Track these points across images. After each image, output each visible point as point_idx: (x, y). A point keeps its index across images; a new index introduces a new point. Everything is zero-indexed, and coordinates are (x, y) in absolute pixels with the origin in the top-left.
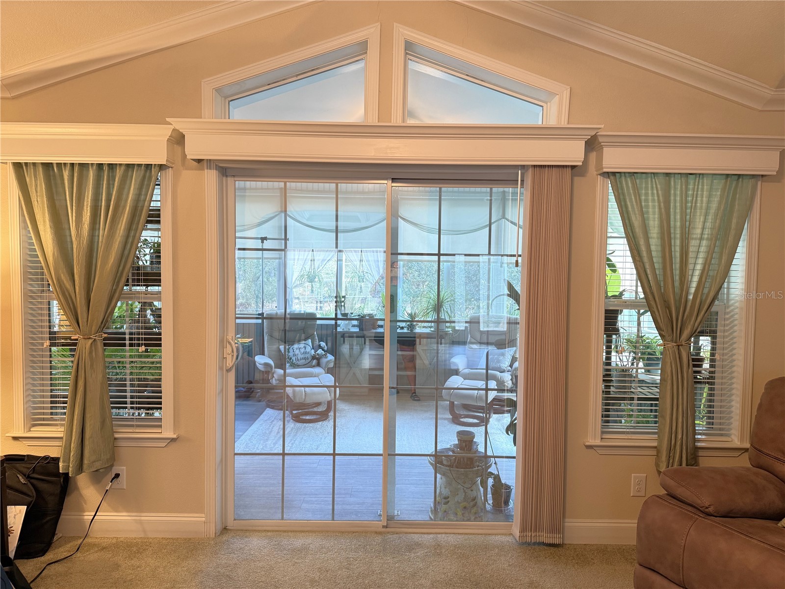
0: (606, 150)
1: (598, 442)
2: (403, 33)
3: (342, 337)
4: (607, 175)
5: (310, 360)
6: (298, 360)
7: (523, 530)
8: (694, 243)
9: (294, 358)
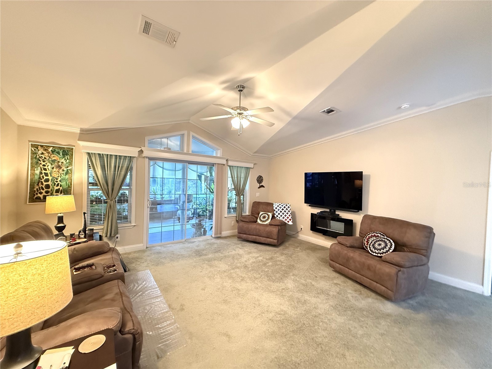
0: (229, 161)
1: (227, 216)
2: (192, 134)
4: (229, 166)
7: (215, 235)
8: (241, 179)
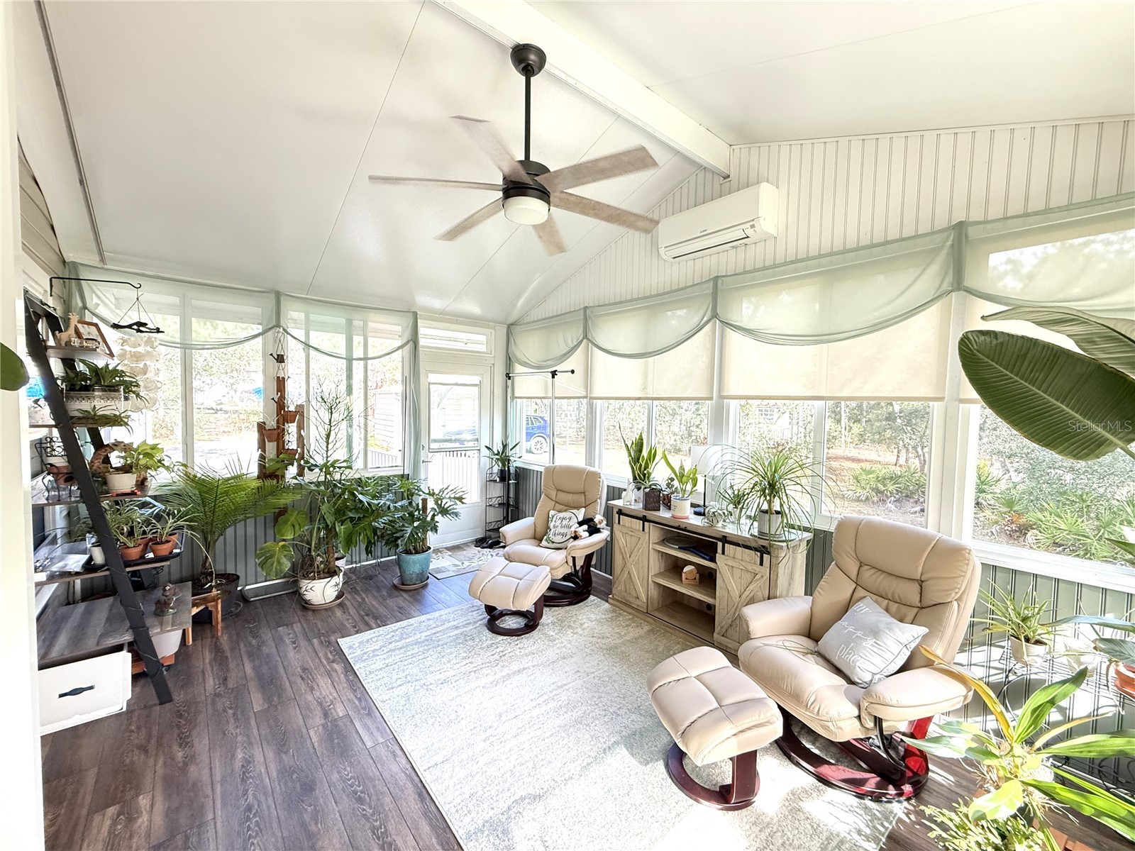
5: (568, 537)
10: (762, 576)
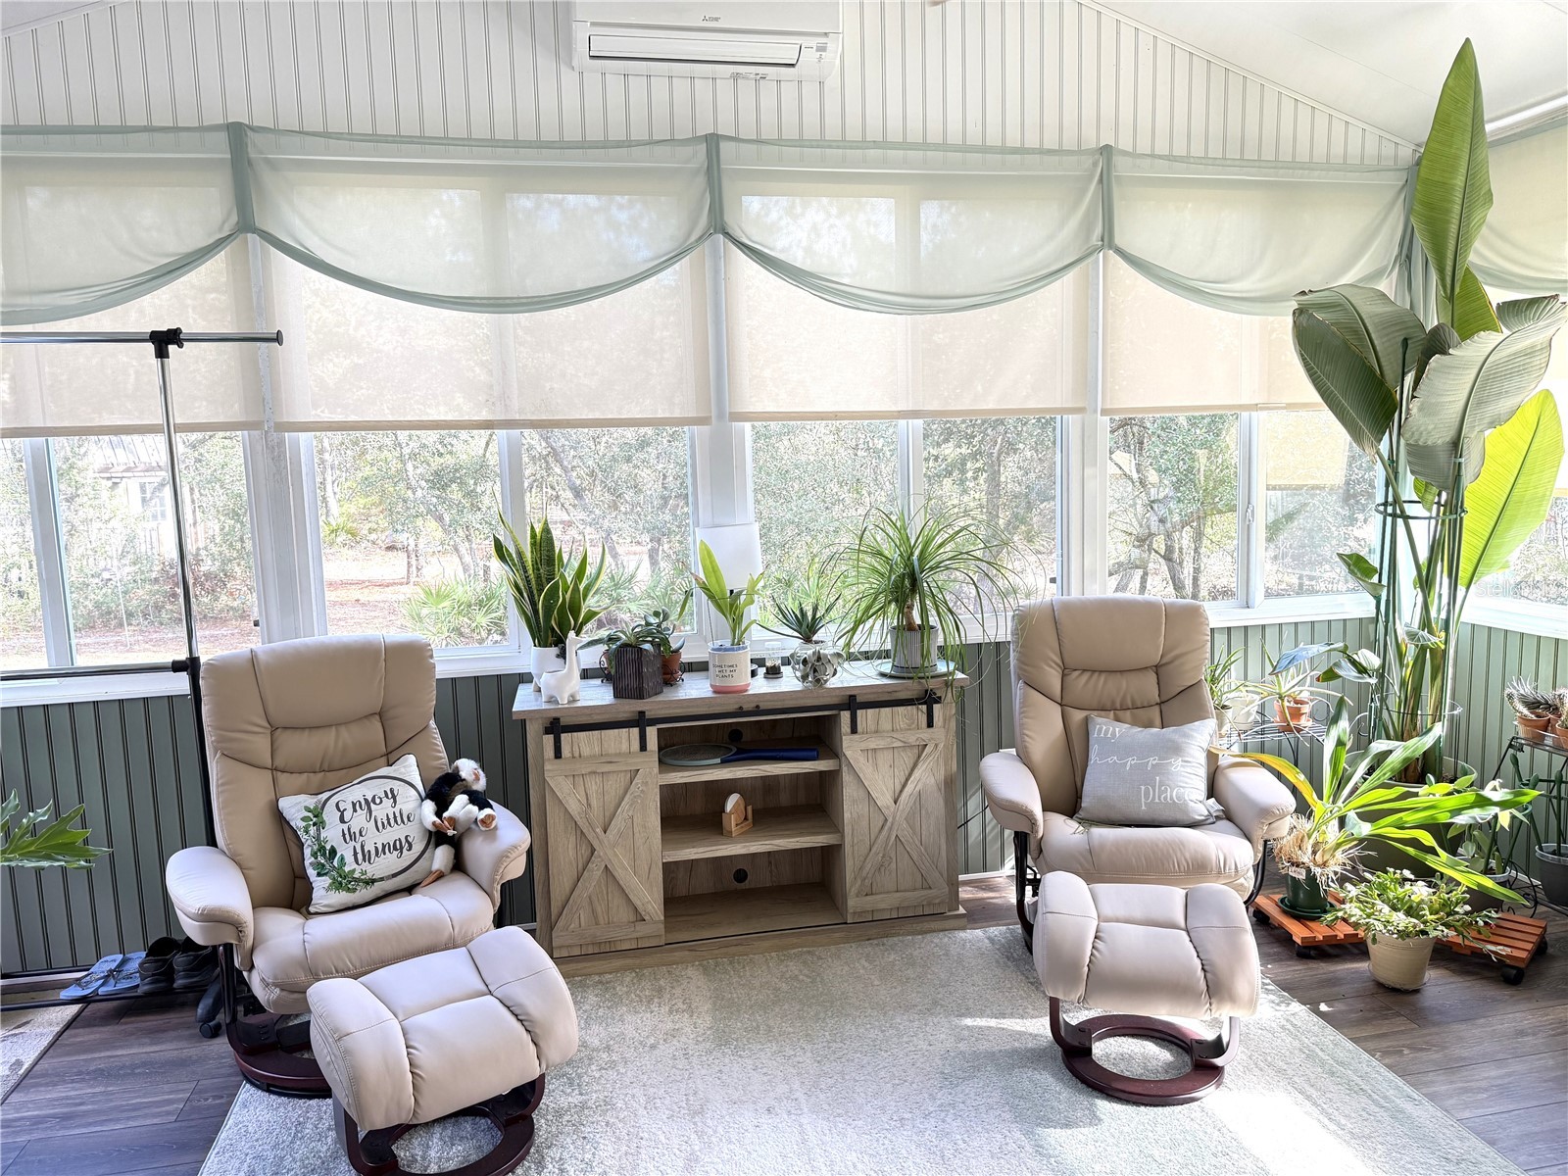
3: (547, 731)
5: (418, 847)
6: (367, 857)
9: (345, 851)
10: (936, 745)
